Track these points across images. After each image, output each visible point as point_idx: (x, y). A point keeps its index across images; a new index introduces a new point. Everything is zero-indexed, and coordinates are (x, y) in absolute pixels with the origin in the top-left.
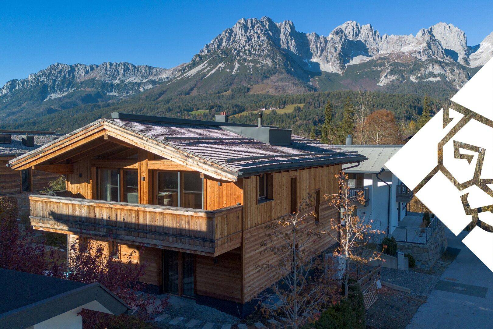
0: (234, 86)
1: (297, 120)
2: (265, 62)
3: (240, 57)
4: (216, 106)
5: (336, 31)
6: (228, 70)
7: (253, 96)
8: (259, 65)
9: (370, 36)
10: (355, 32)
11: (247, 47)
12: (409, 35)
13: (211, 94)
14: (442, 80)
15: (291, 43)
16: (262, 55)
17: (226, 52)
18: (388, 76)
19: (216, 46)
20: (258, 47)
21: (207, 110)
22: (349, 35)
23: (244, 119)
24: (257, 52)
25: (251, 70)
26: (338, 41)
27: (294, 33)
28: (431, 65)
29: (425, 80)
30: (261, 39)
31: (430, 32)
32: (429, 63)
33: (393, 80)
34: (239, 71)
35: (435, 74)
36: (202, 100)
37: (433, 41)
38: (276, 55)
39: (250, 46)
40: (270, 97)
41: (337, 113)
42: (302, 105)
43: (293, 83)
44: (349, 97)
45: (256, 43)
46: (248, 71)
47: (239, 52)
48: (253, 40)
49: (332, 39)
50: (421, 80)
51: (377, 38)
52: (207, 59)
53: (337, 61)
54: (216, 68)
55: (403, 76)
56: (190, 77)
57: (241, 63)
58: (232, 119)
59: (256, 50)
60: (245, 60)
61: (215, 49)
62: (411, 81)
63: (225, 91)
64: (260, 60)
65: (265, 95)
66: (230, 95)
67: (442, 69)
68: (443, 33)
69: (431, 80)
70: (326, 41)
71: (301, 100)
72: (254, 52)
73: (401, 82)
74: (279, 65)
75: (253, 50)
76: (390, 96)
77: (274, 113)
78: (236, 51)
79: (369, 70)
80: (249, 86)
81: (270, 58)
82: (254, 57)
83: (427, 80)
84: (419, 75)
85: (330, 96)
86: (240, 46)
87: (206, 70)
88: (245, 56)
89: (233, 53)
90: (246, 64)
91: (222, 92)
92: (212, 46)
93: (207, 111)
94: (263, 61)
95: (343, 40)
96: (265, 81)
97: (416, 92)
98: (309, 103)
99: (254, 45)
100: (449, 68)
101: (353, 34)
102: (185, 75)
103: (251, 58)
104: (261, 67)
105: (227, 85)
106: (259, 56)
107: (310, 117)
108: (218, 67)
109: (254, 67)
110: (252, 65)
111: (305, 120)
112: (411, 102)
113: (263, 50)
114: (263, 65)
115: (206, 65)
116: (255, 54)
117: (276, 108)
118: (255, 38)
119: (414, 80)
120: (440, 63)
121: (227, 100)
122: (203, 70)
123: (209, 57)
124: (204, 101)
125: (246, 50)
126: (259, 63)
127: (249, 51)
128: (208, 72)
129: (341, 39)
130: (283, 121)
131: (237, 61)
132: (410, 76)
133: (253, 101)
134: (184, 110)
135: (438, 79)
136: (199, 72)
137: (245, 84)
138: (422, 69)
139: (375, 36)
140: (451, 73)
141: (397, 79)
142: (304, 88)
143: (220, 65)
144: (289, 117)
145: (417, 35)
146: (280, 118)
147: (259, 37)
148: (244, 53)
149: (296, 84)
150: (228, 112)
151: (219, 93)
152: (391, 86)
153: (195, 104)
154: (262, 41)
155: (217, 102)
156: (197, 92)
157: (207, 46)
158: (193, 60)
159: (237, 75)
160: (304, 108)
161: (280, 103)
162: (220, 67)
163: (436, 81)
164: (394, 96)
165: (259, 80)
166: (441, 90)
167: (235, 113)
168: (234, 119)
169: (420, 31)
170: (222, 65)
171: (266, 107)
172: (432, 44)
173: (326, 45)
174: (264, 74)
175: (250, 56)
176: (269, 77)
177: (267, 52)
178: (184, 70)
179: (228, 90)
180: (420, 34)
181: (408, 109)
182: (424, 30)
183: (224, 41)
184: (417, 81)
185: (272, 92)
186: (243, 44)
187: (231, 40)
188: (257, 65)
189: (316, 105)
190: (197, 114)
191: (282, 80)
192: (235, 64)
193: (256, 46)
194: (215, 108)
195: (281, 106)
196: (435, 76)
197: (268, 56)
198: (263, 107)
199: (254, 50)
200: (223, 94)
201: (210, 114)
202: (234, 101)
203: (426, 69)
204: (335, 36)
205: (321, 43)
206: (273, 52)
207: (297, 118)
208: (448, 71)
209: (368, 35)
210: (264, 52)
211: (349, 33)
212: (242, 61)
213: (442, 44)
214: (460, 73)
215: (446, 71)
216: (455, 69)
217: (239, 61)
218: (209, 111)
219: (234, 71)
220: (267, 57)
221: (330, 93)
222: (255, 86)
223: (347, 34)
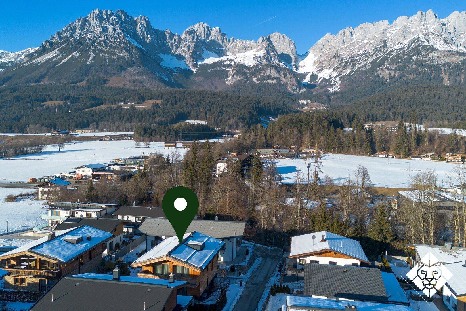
0: (90, 77)
1: (155, 118)
2: (121, 55)
3: (95, 47)
4: (71, 97)
5: (189, 30)
6: (83, 60)
7: (111, 88)
8: (116, 57)
9: (219, 38)
10: (206, 33)
11: (103, 38)
12: (251, 40)
13: (65, 84)
14: (277, 83)
15: (147, 38)
16: (118, 47)
17: (80, 41)
18: (235, 76)
19: (68, 34)
20: (113, 39)
21: (62, 100)
22: (201, 36)
23: (103, 113)
24: (112, 44)
25: (107, 61)
26: (191, 40)
27: (149, 29)
28: (269, 69)
29: (265, 82)
30: (117, 31)
31: (268, 40)
32: (267, 67)
33: (239, 80)
34: (93, 61)
35: (272, 77)
36: (55, 90)
37: (270, 47)
38: (133, 49)
39: (106, 37)
40: (129, 91)
41: (192, 112)
42: (159, 102)
43: (150, 78)
44: (202, 96)
45: (112, 35)
46: (104, 62)
47: (94, 42)
48: (108, 32)
49: (185, 37)
50: (261, 81)
51: (225, 41)
52: (59, 47)
53: (191, 59)
54: (70, 57)
55: (247, 77)
56: (39, 64)
57: (96, 53)
58: (90, 113)
59: (111, 42)
60: (101, 51)
61: (67, 37)
62: (254, 82)
63: (81, 81)
64: (117, 52)
65: (123, 88)
66: (85, 86)
67: (277, 73)
68: (278, 41)
69: (269, 82)
70: (180, 39)
71: (159, 96)
72: (110, 44)
73: (246, 82)
74: (136, 59)
75: (108, 42)
76: (236, 96)
77: (133, 108)
78: (90, 41)
79: (218, 69)
80: (106, 78)
81: (127, 51)
82: (110, 49)
83: (266, 81)
84: (260, 77)
85: (185, 94)
86: (94, 37)
87: (58, 57)
88: (101, 47)
89: (88, 43)
90: (101, 55)
91: (77, 82)
92: (64, 34)
93: (61, 103)
94: (120, 53)
95: (195, 39)
96: (123, 73)
97: (258, 92)
98: (167, 100)
99: (110, 37)
100: (283, 72)
101: (205, 35)
102: (34, 61)
103: (106, 50)
104: (117, 59)
105: (81, 74)
106: (115, 47)
107: (168, 114)
108: (72, 55)
109: (109, 58)
110: (108, 57)
111: (163, 117)
112: (253, 104)
113: (119, 43)
114: (119, 57)
115: (58, 52)
116: (111, 46)
117: (135, 103)
118: (110, 30)
119: (256, 81)
120: (276, 67)
121: (82, 91)
122: (54, 57)
123: (61, 44)
124: (57, 91)
125: (101, 41)
126: (115, 54)
127: (105, 43)
128: (61, 60)
129: (193, 39)
130: (142, 117)
131: (92, 51)
132: (252, 78)
133: (110, 93)
134: (36, 100)
135: (275, 81)
136: (50, 59)
137: (101, 76)
138: (262, 71)
139: (223, 38)
140: (284, 77)
141: (242, 80)
142: (160, 83)
143: (73, 54)
144: (148, 113)
145: (258, 41)
146: (140, 114)
147: (114, 30)
148: (100, 43)
149: (153, 78)
150: (85, 105)
151: (73, 83)
152: (237, 86)
153: (47, 93)
154: (118, 34)
155: (72, 93)
156: (48, 80)
157: (59, 33)
158: (43, 46)
159: (92, 65)
160: (161, 104)
161: (139, 98)
162: (74, 56)
163: (273, 83)
164: (239, 97)
165: (116, 71)
166: (277, 91)
167: (93, 106)
168: (92, 113)
169: (260, 38)
170: (76, 54)
171: (124, 101)
172: (270, 50)
173: (180, 43)
174: (121, 66)
175: (106, 47)
176: (125, 70)
177: (123, 44)
178: (32, 55)
179: (83, 80)
180: (260, 40)
181: (251, 110)
182: (263, 38)
183: (77, 30)
184: (258, 83)
185: (130, 86)
186: (98, 35)
187: (85, 30)
188: (113, 57)
189: (173, 102)
190: (50, 105)
191: (139, 74)
192: (90, 55)
193: (112, 38)
194: (71, 99)
195: (139, 101)
196: (273, 79)
197: (125, 49)
198: (122, 101)
199: (110, 41)
200: (79, 84)
201: (65, 106)
202: (89, 92)
203: (265, 72)
204: (188, 35)
205: (175, 41)
206: (130, 45)
207: (156, 115)
208: (282, 75)
209: (217, 37)
210: (120, 45)
211: (201, 34)
212: (97, 52)
213: (278, 51)
214: (291, 78)
215: (280, 75)
216: (288, 74)
217: (94, 51)
218: (64, 103)
219: (89, 61)
220: (123, 50)
221: (185, 91)
222: (112, 78)
223: (199, 34)
